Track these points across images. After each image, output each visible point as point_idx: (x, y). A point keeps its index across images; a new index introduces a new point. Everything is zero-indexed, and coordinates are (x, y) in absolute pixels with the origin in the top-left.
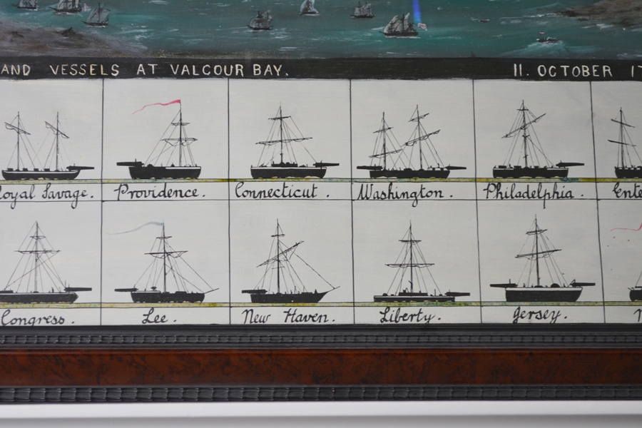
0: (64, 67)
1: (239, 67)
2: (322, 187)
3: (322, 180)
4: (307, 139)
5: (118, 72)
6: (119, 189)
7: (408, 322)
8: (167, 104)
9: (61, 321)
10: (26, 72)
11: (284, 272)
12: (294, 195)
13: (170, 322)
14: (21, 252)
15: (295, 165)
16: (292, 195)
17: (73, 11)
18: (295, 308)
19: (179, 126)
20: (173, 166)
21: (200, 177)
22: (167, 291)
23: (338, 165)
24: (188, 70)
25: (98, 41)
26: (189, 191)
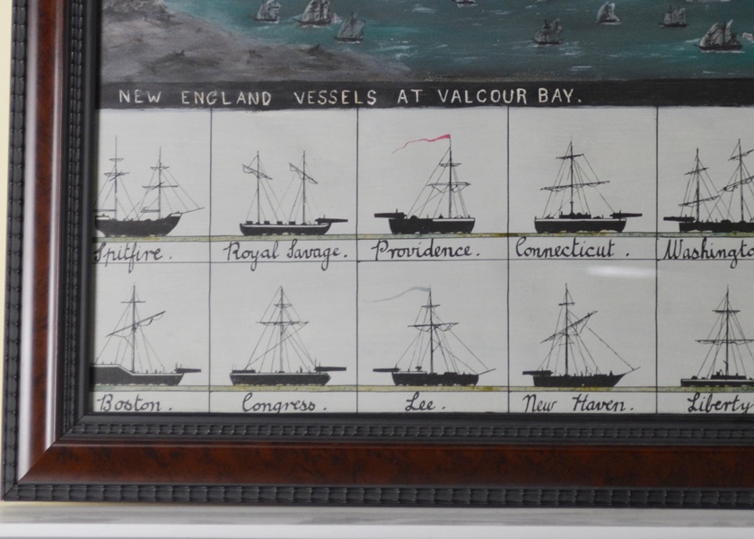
0: (311, 95)
1: (522, 92)
2: (621, 243)
3: (621, 234)
4: (603, 183)
5: (375, 99)
6: (378, 246)
7: (722, 411)
8: (433, 140)
9: (312, 407)
10: (266, 101)
11: (574, 349)
12: (587, 253)
13: (437, 409)
14: (264, 323)
15: (588, 216)
16: (583, 253)
17: (321, 23)
18: (586, 393)
19: (448, 168)
20: (441, 217)
21: (475, 230)
22: (434, 371)
23: (640, 215)
24: (459, 97)
25: (352, 61)
26: (461, 248)
